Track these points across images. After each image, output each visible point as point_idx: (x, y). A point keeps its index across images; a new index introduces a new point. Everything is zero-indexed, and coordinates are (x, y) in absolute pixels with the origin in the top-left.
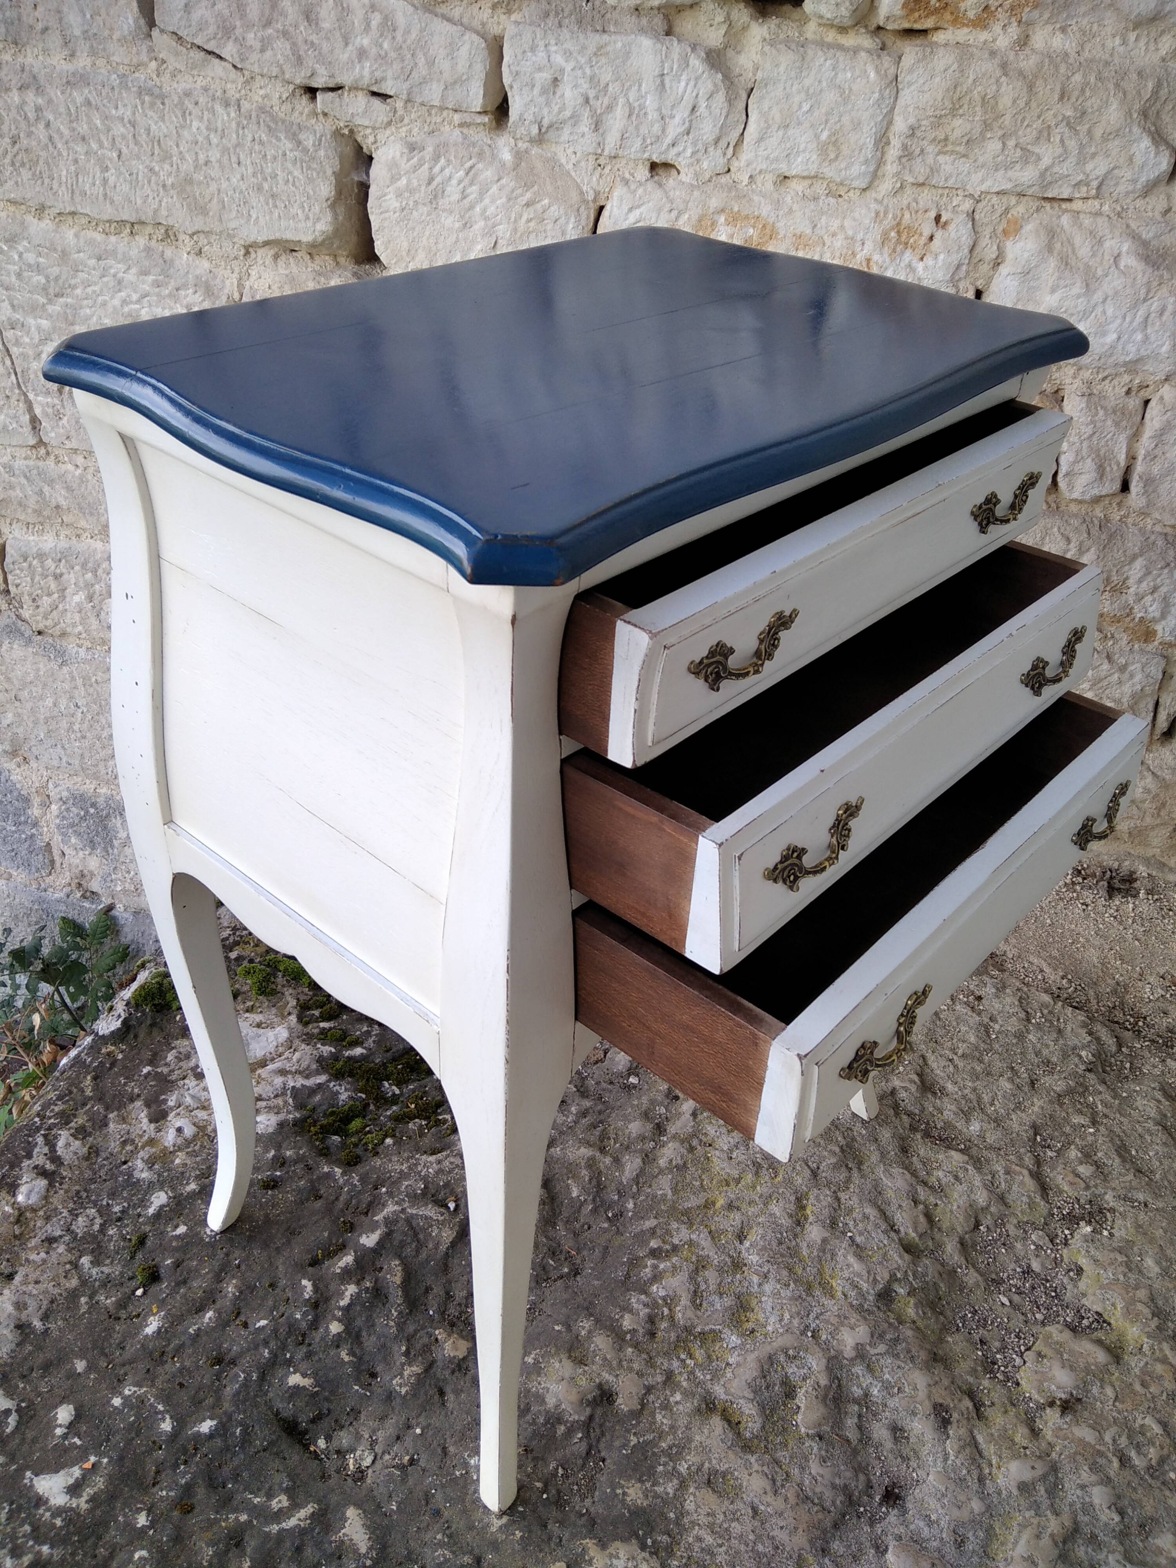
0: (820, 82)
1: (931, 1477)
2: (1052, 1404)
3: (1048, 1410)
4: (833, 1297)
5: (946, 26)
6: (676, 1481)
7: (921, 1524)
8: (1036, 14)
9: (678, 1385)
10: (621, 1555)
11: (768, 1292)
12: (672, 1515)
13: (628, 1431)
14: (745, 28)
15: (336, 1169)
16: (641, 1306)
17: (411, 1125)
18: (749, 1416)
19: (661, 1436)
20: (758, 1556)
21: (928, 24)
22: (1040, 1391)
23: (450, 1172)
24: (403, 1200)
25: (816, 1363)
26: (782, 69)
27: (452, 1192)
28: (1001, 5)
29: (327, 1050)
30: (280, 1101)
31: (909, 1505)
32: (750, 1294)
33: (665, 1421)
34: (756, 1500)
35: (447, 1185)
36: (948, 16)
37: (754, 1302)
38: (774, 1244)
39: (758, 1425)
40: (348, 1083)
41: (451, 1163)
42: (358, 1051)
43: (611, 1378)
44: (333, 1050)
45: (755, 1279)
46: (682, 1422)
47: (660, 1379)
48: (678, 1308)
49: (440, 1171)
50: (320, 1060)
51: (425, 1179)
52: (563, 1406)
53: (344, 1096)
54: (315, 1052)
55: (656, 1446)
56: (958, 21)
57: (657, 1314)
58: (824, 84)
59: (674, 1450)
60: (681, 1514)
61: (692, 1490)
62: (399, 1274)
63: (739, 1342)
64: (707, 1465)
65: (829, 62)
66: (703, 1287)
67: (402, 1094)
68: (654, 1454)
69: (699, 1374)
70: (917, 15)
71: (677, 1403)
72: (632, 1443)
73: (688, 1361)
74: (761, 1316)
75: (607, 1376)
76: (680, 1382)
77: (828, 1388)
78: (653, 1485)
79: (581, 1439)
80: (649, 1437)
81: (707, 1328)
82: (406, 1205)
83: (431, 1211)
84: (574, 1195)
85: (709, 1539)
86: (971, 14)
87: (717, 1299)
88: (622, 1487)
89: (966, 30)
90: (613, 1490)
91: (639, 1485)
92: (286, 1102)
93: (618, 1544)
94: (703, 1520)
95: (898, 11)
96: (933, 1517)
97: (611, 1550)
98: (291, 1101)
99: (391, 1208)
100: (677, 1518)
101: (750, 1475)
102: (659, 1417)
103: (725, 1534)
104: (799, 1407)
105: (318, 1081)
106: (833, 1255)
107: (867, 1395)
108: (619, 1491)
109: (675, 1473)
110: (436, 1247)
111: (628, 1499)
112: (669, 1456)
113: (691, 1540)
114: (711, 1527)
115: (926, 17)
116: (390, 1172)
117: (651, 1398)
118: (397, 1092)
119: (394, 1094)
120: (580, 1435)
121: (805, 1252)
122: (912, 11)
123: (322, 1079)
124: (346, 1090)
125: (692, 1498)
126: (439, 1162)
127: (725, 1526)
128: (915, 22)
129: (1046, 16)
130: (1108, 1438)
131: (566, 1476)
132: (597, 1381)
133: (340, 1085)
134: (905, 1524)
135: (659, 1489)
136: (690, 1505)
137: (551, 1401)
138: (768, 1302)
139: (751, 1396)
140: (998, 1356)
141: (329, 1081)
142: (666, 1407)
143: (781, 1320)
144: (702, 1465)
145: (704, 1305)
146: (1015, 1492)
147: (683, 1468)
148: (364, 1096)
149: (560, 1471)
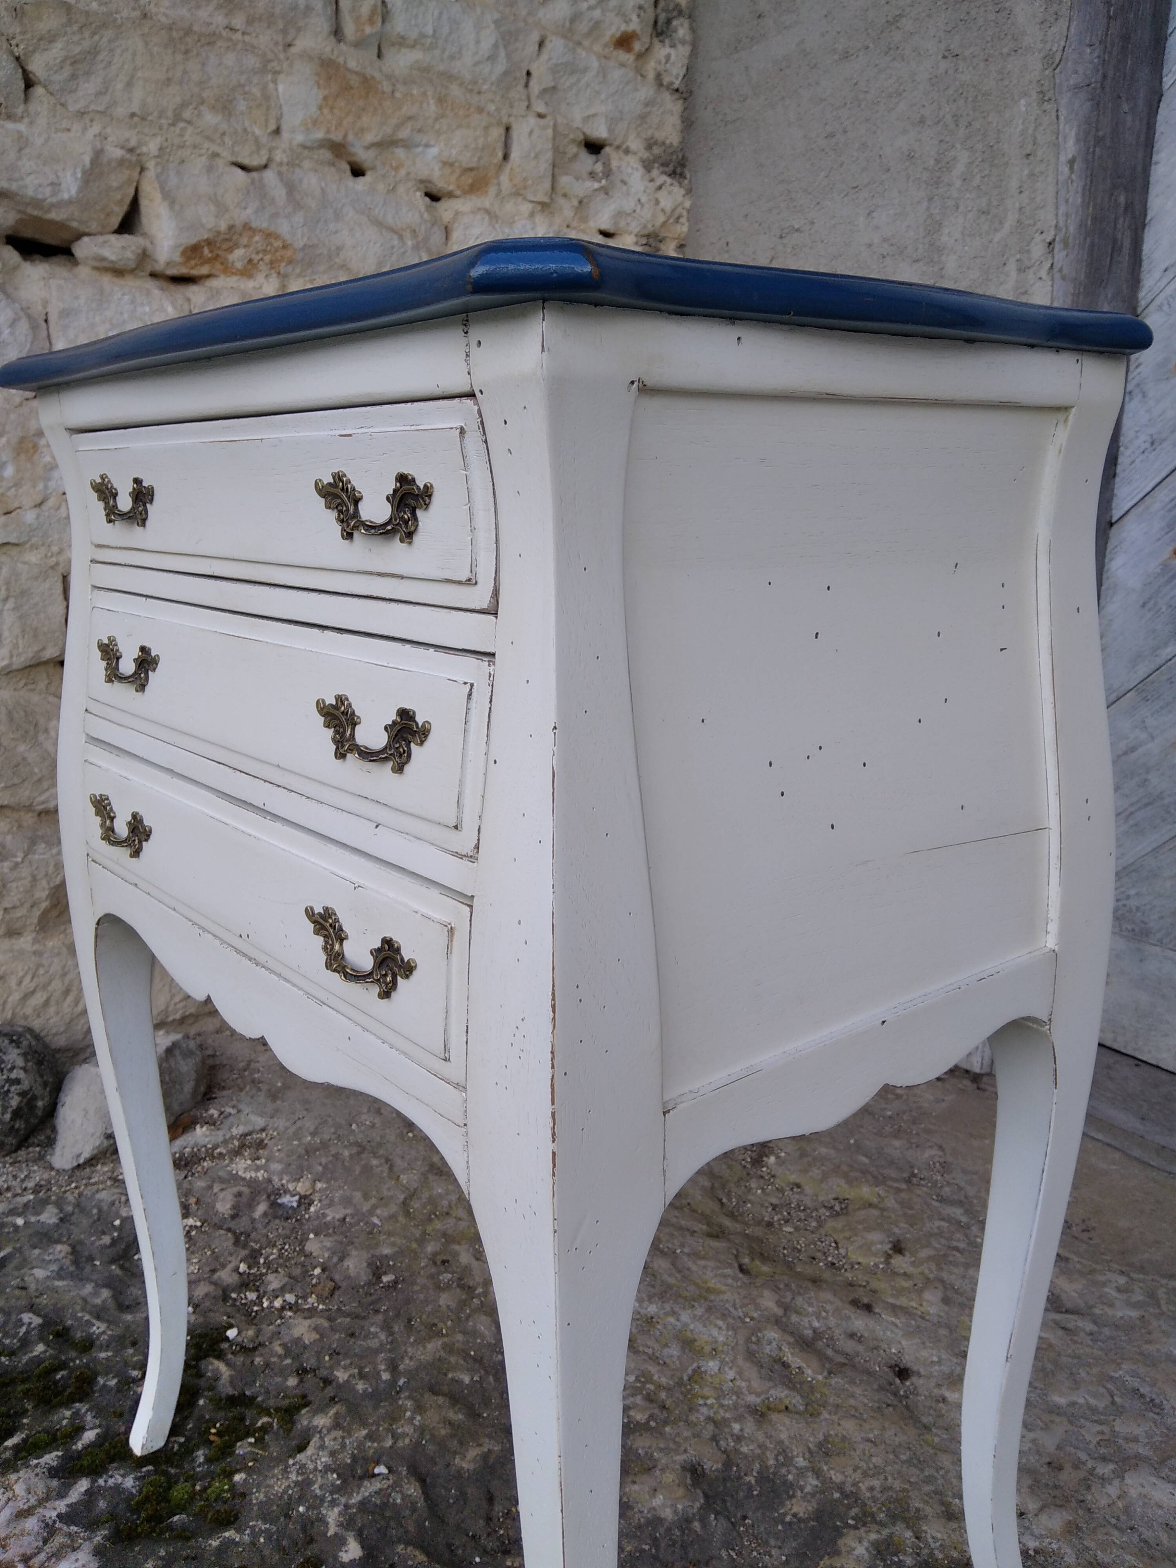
0: (122, 313)
1: (904, 1343)
2: (888, 1257)
3: (892, 1261)
4: (723, 1292)
5: (217, 273)
6: (810, 1474)
7: (937, 1368)
8: (290, 269)
9: (725, 1420)
10: (853, 1545)
11: (689, 1321)
12: (837, 1495)
13: (739, 1478)
14: (16, 268)
15: (227, 1534)
16: (632, 1399)
17: (239, 1451)
18: (787, 1397)
19: (761, 1458)
20: (908, 1462)
21: (204, 270)
22: (875, 1255)
23: (343, 1446)
24: (333, 1500)
25: (772, 1334)
26: (82, 301)
27: (366, 1459)
28: (262, 259)
29: (51, 1458)
30: (59, 1540)
31: (915, 1368)
32: (680, 1331)
33: (751, 1447)
34: (863, 1435)
35: (354, 1458)
36: (218, 266)
37: (689, 1334)
38: (650, 1289)
39: (798, 1398)
40: (117, 1469)
41: (335, 1439)
42: (90, 1436)
43: (684, 1457)
44: (60, 1453)
45: (672, 1320)
46: (760, 1436)
47: (711, 1427)
48: (656, 1378)
49: (333, 1454)
50: (53, 1472)
51: (327, 1469)
52: (680, 1507)
53: (129, 1482)
54: (38, 1470)
55: (767, 1468)
56: (228, 270)
57: (648, 1394)
58: (126, 316)
59: (781, 1458)
60: (840, 1488)
61: (825, 1468)
62: (417, 1553)
63: (718, 1363)
64: (811, 1445)
65: (126, 298)
66: (650, 1351)
67: (188, 1439)
68: (774, 1474)
69: (726, 1402)
70: (193, 262)
71: (741, 1430)
72: (753, 1482)
73: (709, 1402)
74: (705, 1337)
75: (680, 1458)
76: (723, 1418)
77: (797, 1341)
78: (802, 1492)
79: (716, 1518)
80: (757, 1466)
81: (690, 1371)
82: (343, 1500)
83: (369, 1488)
84: (467, 1379)
85: (876, 1483)
86: (239, 265)
87: (666, 1351)
88: (786, 1514)
89: (235, 278)
90: (783, 1523)
91: (794, 1501)
92: (70, 1535)
93: (840, 1542)
94: (857, 1476)
95: (177, 258)
96: (935, 1359)
97: (844, 1549)
98: (74, 1528)
99: (333, 1516)
100: (842, 1493)
101: (839, 1425)
102: (745, 1449)
103: (878, 1471)
104: (799, 1368)
105: (83, 1489)
106: (689, 1269)
107: (815, 1330)
108: (788, 1518)
109: (801, 1472)
110: (414, 1510)
111: (801, 1515)
112: (783, 1465)
113: (868, 1494)
114: (865, 1474)
115: (202, 264)
116: (285, 1492)
117: (723, 1443)
118: (182, 1440)
119: (181, 1445)
120: (713, 1516)
121: (671, 1281)
122: (189, 259)
123: (83, 1485)
124: (123, 1476)
125: (832, 1472)
126: (322, 1447)
127: (871, 1466)
128: (192, 268)
129: (298, 270)
130: (938, 1246)
131: (739, 1554)
132: (677, 1467)
133: (111, 1477)
134: (929, 1377)
135: (808, 1489)
136: (837, 1478)
137: (668, 1514)
138: (696, 1327)
139: (771, 1384)
140: (830, 1259)
141: (93, 1482)
142: (738, 1439)
143: (720, 1328)
144: (809, 1448)
145: (668, 1361)
146: (946, 1308)
147: (801, 1462)
148: (150, 1468)
149: (732, 1553)
